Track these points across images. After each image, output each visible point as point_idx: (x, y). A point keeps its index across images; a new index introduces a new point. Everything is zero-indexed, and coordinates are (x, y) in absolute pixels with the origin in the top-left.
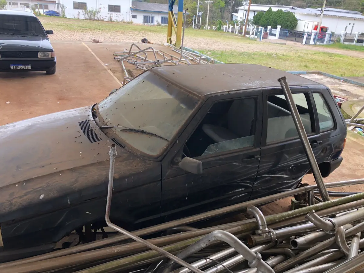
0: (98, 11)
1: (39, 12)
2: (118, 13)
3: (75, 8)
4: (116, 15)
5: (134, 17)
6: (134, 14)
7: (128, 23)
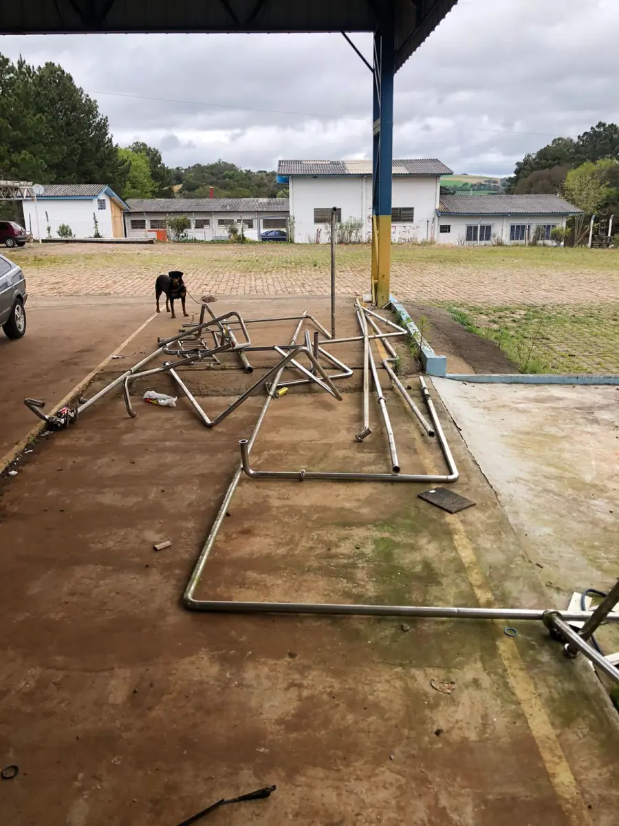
0: (359, 225)
1: (243, 235)
2: (408, 224)
3: (317, 221)
4: (403, 229)
5: (445, 229)
6: (445, 222)
7: (424, 244)
